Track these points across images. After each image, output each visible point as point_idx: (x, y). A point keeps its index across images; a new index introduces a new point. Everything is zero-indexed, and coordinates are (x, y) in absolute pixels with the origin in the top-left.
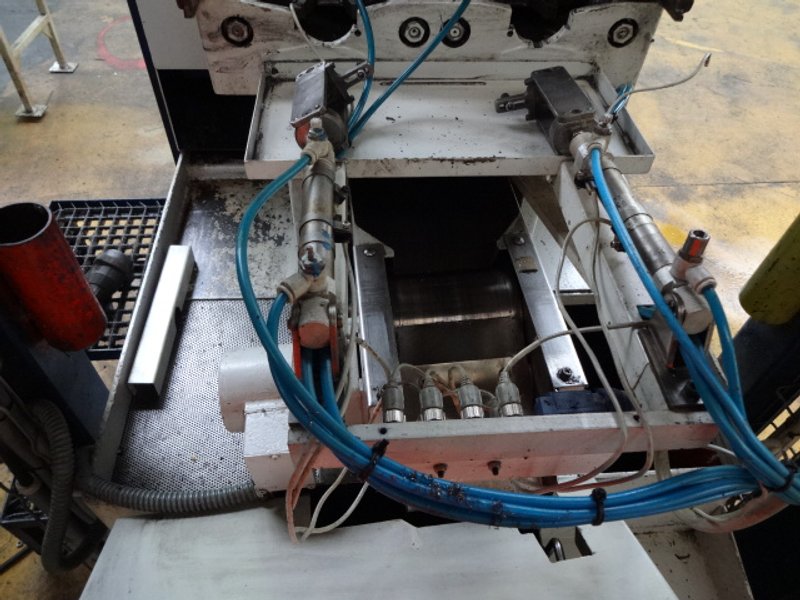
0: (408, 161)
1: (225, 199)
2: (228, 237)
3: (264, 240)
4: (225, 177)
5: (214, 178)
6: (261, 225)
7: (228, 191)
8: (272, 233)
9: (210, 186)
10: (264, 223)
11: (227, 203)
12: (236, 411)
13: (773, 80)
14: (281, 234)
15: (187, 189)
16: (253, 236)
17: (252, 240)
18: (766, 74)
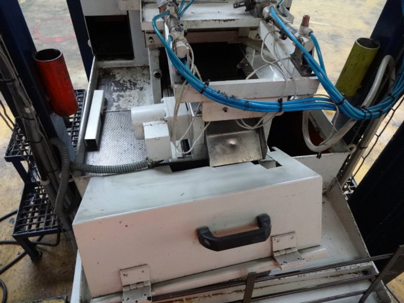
0: (203, 21)
1: (115, 75)
2: (119, 88)
3: (135, 89)
4: (114, 66)
5: (109, 67)
6: (132, 83)
7: (116, 72)
8: (137, 86)
9: (107, 70)
10: (134, 83)
11: (116, 76)
12: (139, 126)
13: (353, 36)
14: (141, 86)
15: (97, 71)
16: (130, 88)
17: (129, 89)
18: (350, 34)
